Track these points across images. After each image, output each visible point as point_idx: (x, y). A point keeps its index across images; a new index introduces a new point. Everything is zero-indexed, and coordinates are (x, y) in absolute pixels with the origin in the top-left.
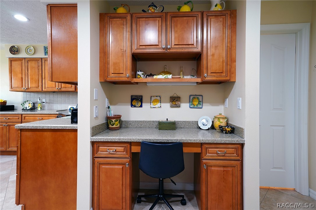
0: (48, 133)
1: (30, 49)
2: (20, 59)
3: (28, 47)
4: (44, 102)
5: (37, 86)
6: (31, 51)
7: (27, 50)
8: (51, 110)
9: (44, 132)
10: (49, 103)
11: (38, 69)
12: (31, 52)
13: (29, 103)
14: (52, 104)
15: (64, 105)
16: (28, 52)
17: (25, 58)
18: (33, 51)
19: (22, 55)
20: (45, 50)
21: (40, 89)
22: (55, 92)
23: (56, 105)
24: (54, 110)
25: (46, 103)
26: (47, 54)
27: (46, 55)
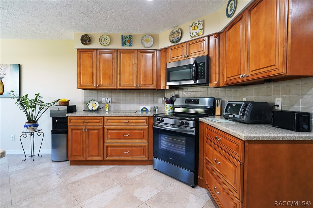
0: (284, 145)
1: (104, 39)
2: (91, 50)
3: (103, 36)
4: (110, 102)
5: (110, 82)
6: (105, 40)
7: (102, 39)
8: (118, 111)
9: (279, 144)
10: (115, 103)
11: (113, 63)
12: (106, 42)
13: (93, 103)
14: (119, 105)
15: (133, 105)
16: (103, 42)
17: (97, 50)
18: (108, 41)
19: (95, 45)
20: (123, 39)
21: (113, 86)
22: (125, 90)
23: (123, 105)
24: (121, 111)
25: (112, 102)
26: (124, 44)
27: (123, 46)
